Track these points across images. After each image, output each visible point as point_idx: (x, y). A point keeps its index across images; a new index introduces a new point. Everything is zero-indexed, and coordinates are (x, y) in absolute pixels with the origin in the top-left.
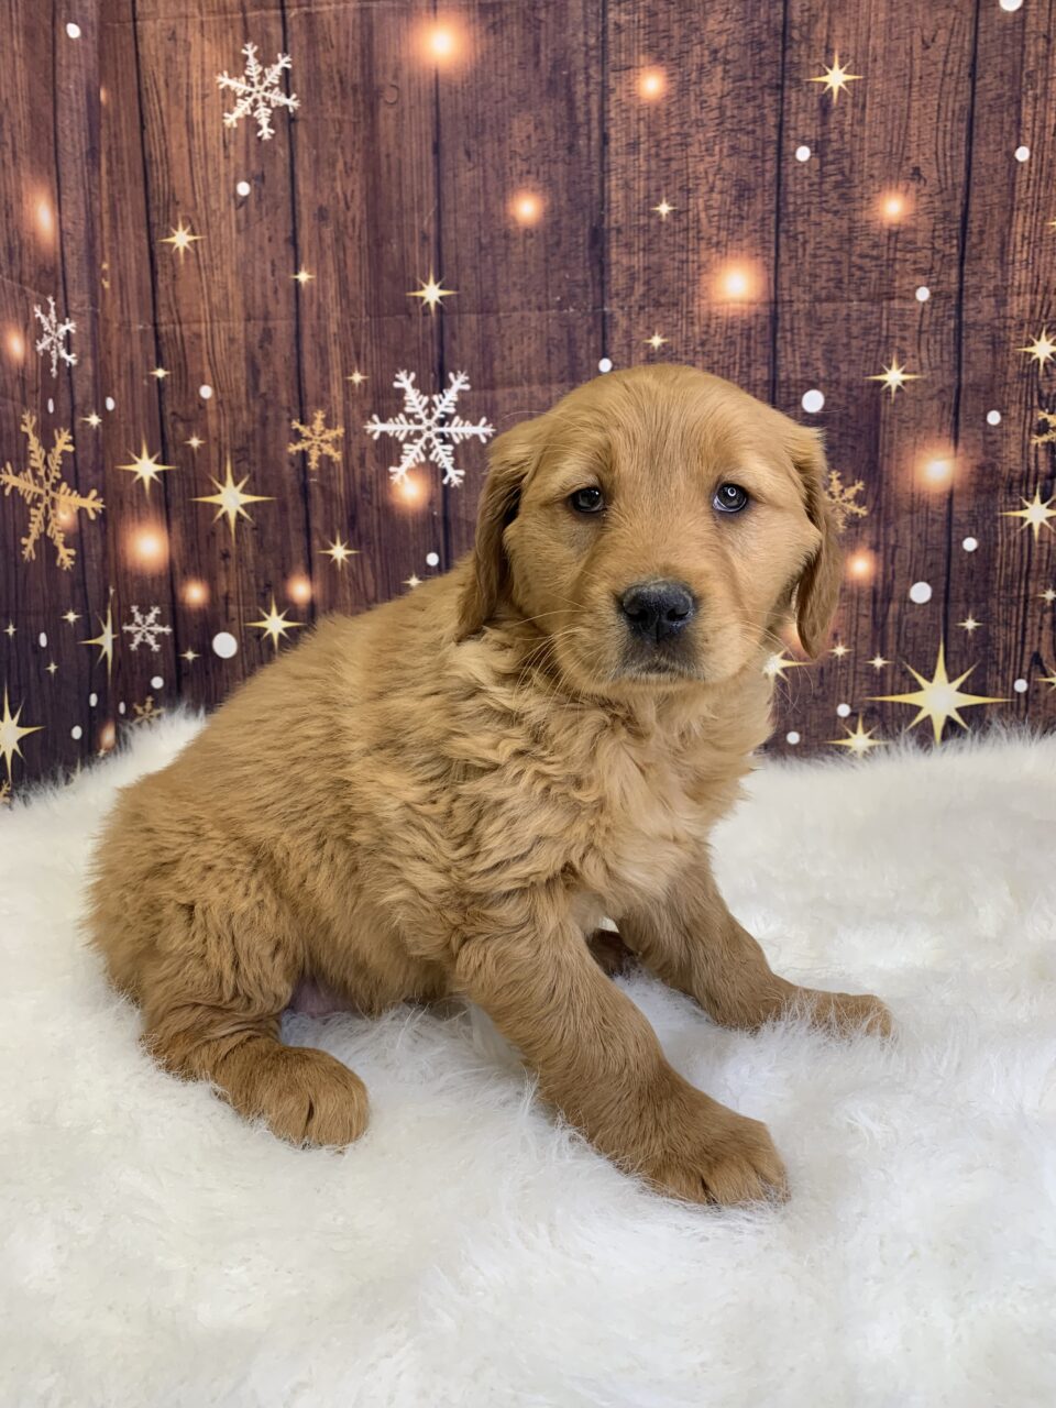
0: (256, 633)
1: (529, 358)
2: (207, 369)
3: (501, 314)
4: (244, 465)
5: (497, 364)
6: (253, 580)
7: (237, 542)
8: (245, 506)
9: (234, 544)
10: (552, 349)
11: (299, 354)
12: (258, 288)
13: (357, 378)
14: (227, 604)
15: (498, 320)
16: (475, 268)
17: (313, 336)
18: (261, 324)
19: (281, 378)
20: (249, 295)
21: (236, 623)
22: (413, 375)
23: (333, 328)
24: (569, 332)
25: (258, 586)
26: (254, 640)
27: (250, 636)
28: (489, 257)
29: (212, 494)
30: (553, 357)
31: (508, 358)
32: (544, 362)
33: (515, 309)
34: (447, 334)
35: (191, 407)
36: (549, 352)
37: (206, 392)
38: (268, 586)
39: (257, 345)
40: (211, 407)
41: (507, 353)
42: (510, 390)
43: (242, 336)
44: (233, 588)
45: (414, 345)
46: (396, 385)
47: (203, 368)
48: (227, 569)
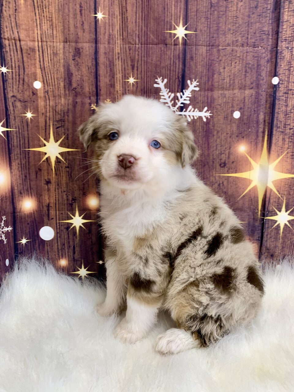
0: (66, 226)
1: (234, 75)
2: (39, 71)
3: (220, 47)
4: (61, 130)
5: (215, 76)
6: (65, 197)
7: (56, 174)
8: (61, 154)
9: (54, 175)
10: (248, 70)
11: (97, 65)
12: (71, 22)
13: (132, 80)
14: (48, 210)
15: (219, 50)
16: (207, 18)
17: (105, 53)
18: (73, 44)
19: (85, 78)
20: (66, 26)
21: (54, 220)
22: (166, 80)
23: (117, 50)
24: (258, 60)
25: (67, 200)
26: (65, 230)
27: (62, 228)
28: (216, 12)
29: (40, 147)
30: (248, 75)
31: (223, 74)
32: (243, 77)
33: (228, 45)
34: (188, 57)
35: (27, 93)
36: (246, 71)
37: (38, 85)
38: (74, 200)
39: (71, 58)
40: (41, 94)
41: (222, 70)
42: (222, 92)
43: (61, 51)
44: (53, 201)
45: (168, 62)
46: (155, 85)
47: (36, 70)
48: (49, 190)
